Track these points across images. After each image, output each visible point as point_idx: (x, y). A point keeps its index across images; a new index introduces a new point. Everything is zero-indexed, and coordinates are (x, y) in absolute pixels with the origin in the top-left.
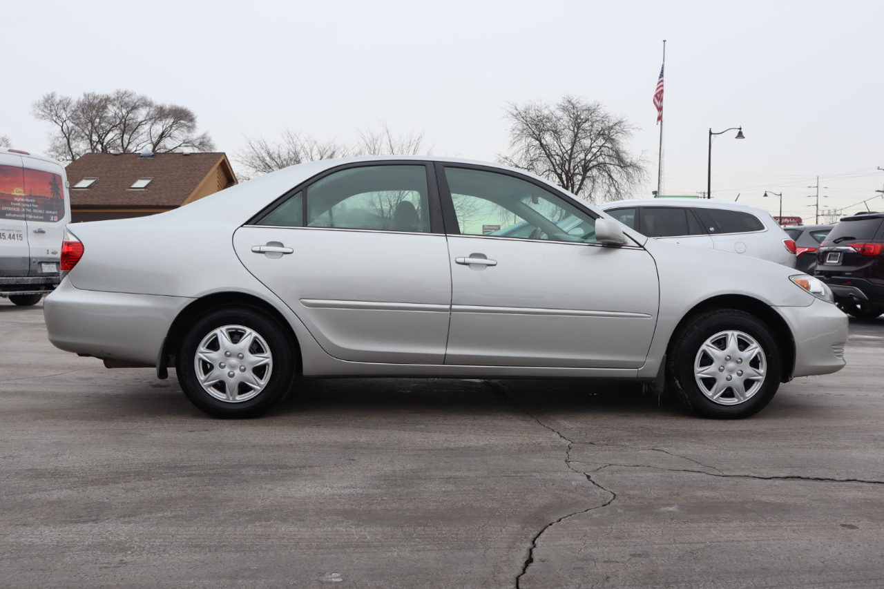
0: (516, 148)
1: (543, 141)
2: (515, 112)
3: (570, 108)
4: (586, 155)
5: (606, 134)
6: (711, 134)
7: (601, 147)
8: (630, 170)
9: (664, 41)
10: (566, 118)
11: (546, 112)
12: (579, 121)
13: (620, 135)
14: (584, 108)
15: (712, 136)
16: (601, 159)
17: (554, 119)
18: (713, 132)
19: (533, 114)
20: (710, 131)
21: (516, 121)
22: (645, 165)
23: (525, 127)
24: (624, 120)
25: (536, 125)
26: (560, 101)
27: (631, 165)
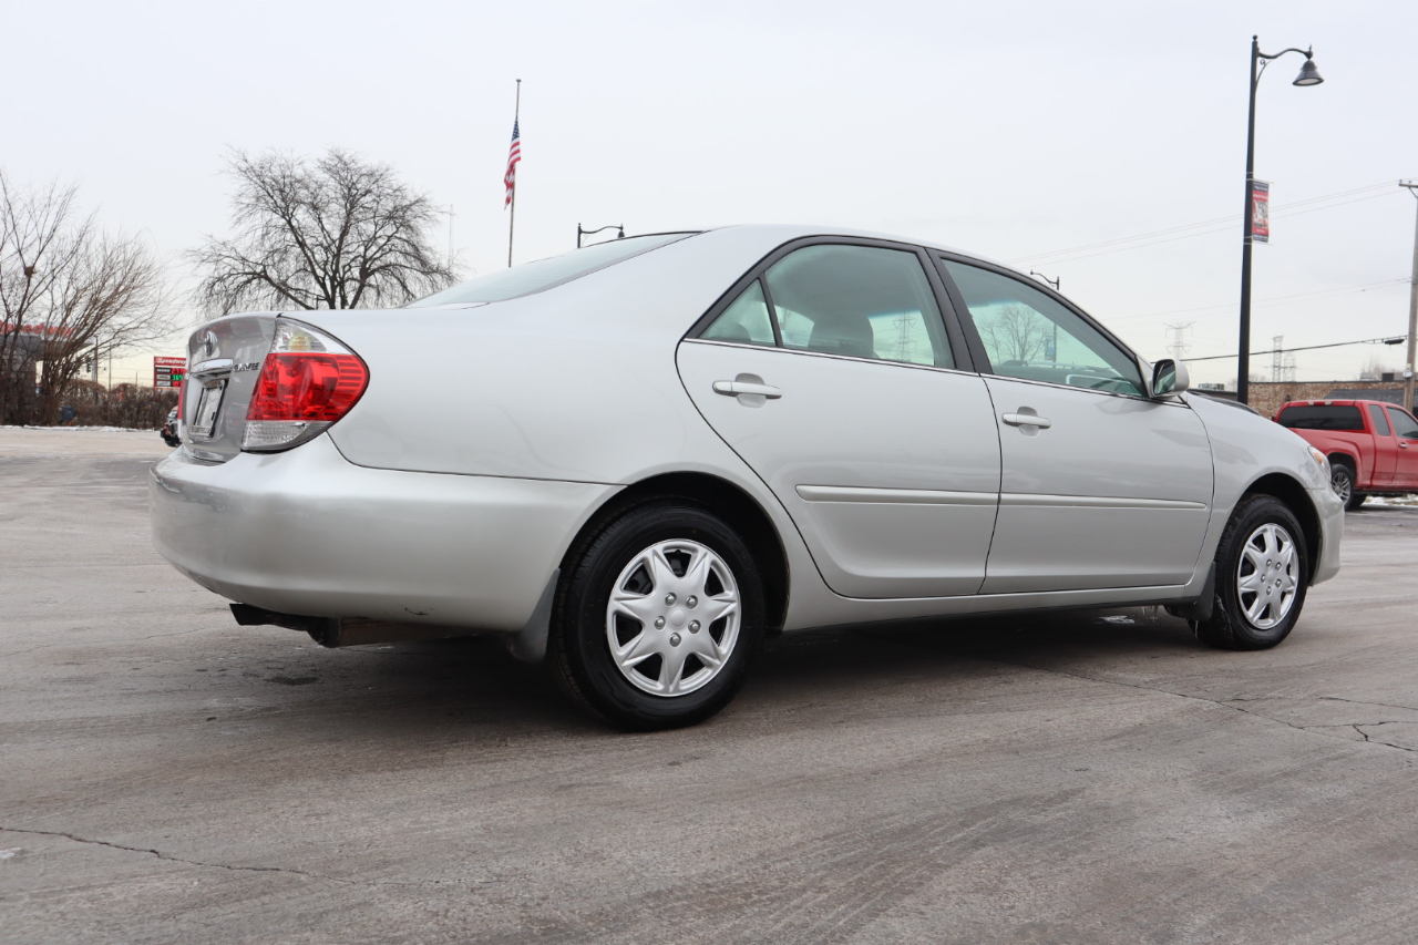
0: (243, 228)
1: (294, 223)
2: (244, 166)
3: (339, 168)
4: (366, 250)
5: (399, 216)
6: (580, 231)
7: (389, 238)
8: (438, 278)
9: (519, 81)
10: (332, 183)
11: (299, 172)
12: (354, 192)
13: (420, 220)
14: (364, 171)
15: (582, 235)
16: (390, 258)
17: (313, 186)
18: (583, 229)
19: (277, 172)
20: (579, 228)
21: (244, 181)
22: (460, 273)
23: (262, 192)
24: (428, 197)
25: (282, 191)
26: (324, 156)
27: (437, 271)
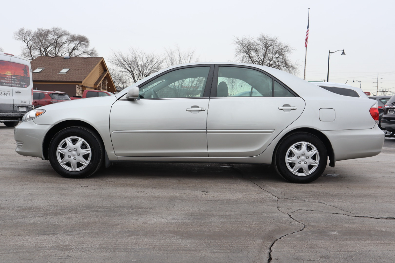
0: (237, 58)
1: (250, 55)
2: (238, 41)
3: (263, 39)
4: (270, 62)
5: (280, 52)
6: (329, 52)
7: (277, 58)
8: (291, 69)
9: (309, 9)
10: (261, 44)
11: (252, 41)
12: (267, 45)
13: (286, 52)
14: (270, 40)
15: (330, 53)
16: (277, 64)
17: (256, 45)
18: (330, 52)
19: (246, 42)
20: (329, 51)
21: (238, 45)
22: (298, 67)
23: (242, 48)
24: (288, 45)
25: (248, 47)
26: (259, 36)
27: (291, 67)
